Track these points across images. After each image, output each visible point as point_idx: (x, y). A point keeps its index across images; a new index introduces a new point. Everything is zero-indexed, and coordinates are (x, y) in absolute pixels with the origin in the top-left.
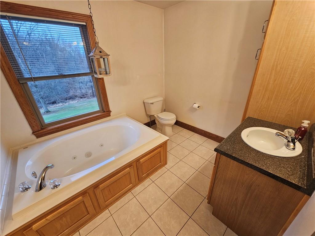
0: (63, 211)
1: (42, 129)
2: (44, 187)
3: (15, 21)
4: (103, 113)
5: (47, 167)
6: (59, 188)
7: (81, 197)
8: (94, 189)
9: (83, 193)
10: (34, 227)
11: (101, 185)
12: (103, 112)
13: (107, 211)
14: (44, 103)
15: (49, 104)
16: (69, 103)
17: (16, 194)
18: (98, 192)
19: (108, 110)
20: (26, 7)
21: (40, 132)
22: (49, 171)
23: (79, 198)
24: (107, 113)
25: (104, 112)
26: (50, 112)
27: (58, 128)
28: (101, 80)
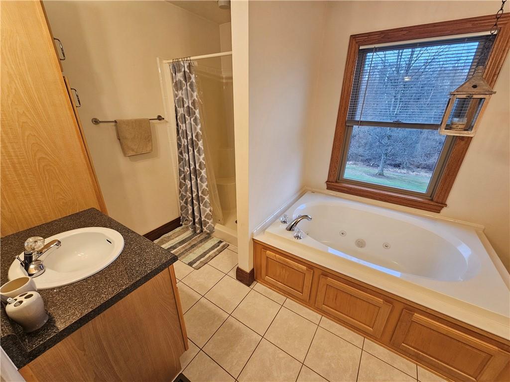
0: (287, 262)
1: (336, 182)
2: (293, 230)
3: (383, 52)
4: (426, 201)
5: (307, 216)
6: (299, 241)
7: (305, 267)
8: (322, 274)
9: (311, 266)
10: (268, 252)
11: (331, 279)
12: (430, 200)
13: (319, 316)
14: (384, 161)
15: (391, 165)
16: (418, 174)
17: (278, 220)
18: (323, 281)
19: (440, 201)
20: (402, 31)
21: (333, 184)
22: (305, 220)
23: (303, 267)
24: (437, 204)
25: (432, 200)
26: (383, 175)
27: (351, 189)
28: (463, 143)
